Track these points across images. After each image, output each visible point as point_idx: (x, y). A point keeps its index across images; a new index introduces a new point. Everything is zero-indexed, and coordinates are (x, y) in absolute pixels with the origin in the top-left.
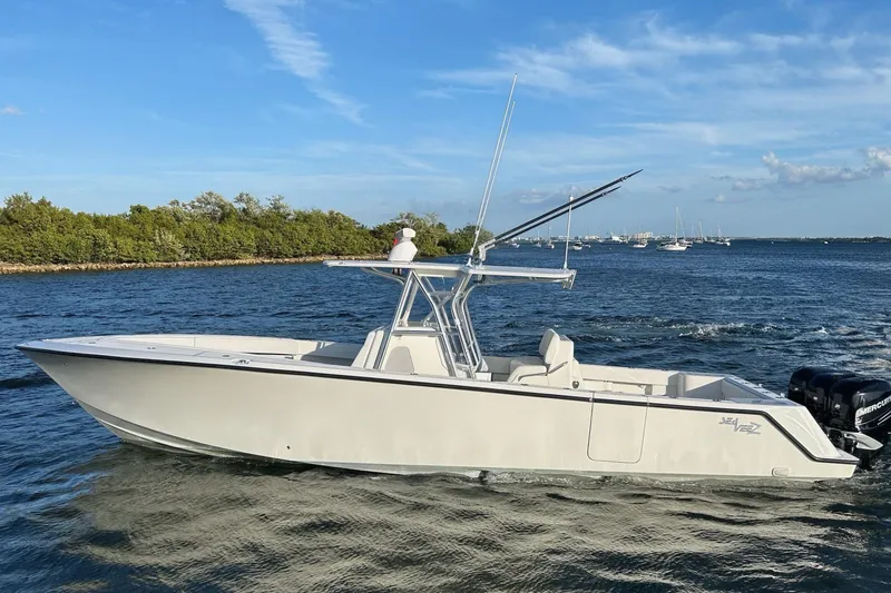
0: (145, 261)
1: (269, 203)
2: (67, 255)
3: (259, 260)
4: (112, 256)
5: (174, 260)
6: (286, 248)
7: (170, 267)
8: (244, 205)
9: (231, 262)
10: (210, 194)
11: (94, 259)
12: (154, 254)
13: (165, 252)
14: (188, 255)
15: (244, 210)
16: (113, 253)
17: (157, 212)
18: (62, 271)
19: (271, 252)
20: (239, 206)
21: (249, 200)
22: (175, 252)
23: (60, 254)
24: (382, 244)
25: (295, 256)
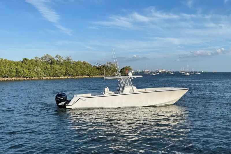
0: (32, 77)
1: (65, 58)
2: (8, 75)
3: (66, 77)
4: (22, 75)
5: (41, 77)
6: (74, 73)
7: (40, 79)
8: (58, 59)
9: (58, 78)
10: (47, 55)
11: (16, 76)
12: (35, 75)
13: (38, 74)
14: (45, 75)
15: (57, 60)
16: (23, 74)
17: (32, 60)
18: (7, 80)
19: (69, 74)
20: (56, 59)
21: (60, 57)
22: (41, 74)
23: (6, 74)
24: (101, 72)
25: (77, 76)
